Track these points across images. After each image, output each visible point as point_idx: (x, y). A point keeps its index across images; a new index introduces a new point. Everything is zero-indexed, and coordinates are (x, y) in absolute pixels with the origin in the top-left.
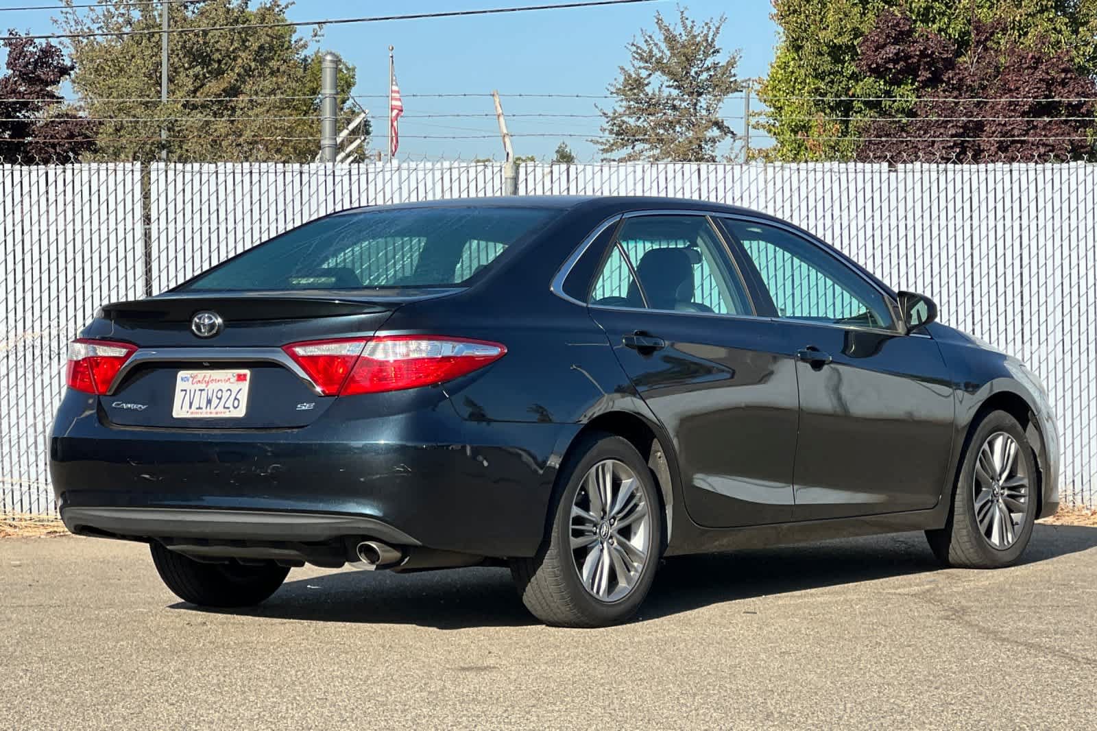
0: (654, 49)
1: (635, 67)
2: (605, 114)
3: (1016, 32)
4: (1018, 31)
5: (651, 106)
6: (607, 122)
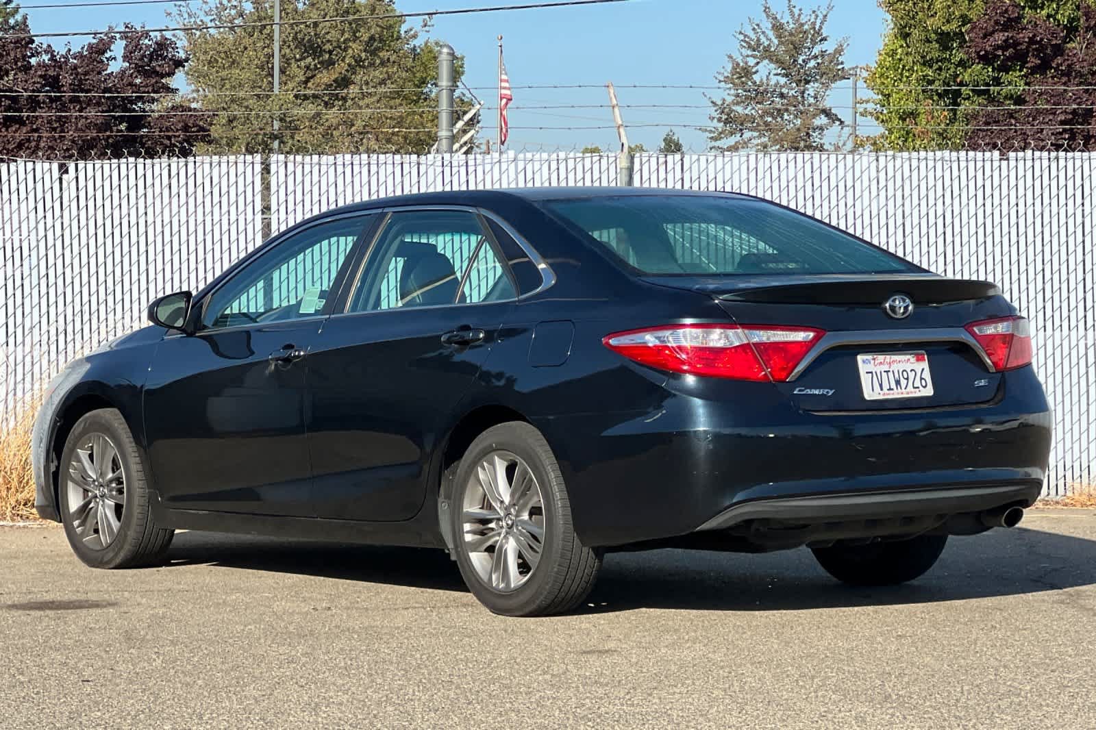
0: (762, 37)
1: (742, 56)
5: (759, 95)
6: (716, 111)
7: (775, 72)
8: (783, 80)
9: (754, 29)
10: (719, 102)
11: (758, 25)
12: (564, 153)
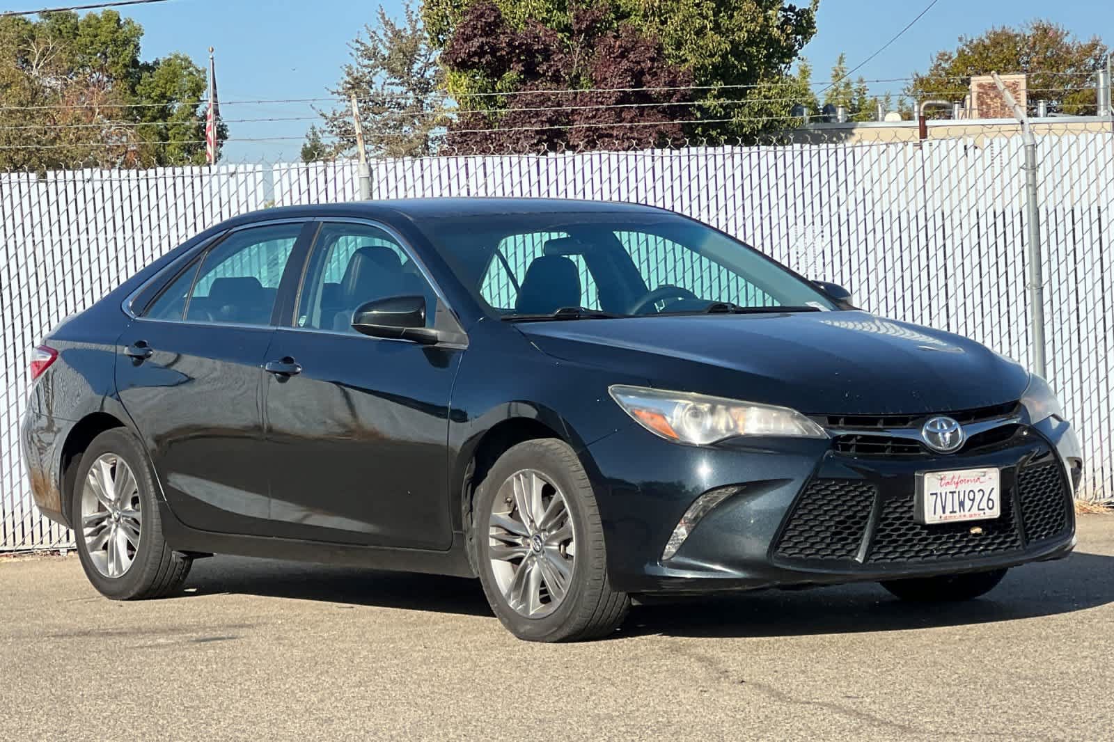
0: (379, 45)
1: (360, 65)
2: (322, 115)
3: (656, 18)
4: (659, 17)
5: (375, 105)
6: (327, 124)
7: (388, 81)
8: (398, 90)
9: (372, 37)
10: (330, 115)
11: (374, 32)
12: (286, 164)
